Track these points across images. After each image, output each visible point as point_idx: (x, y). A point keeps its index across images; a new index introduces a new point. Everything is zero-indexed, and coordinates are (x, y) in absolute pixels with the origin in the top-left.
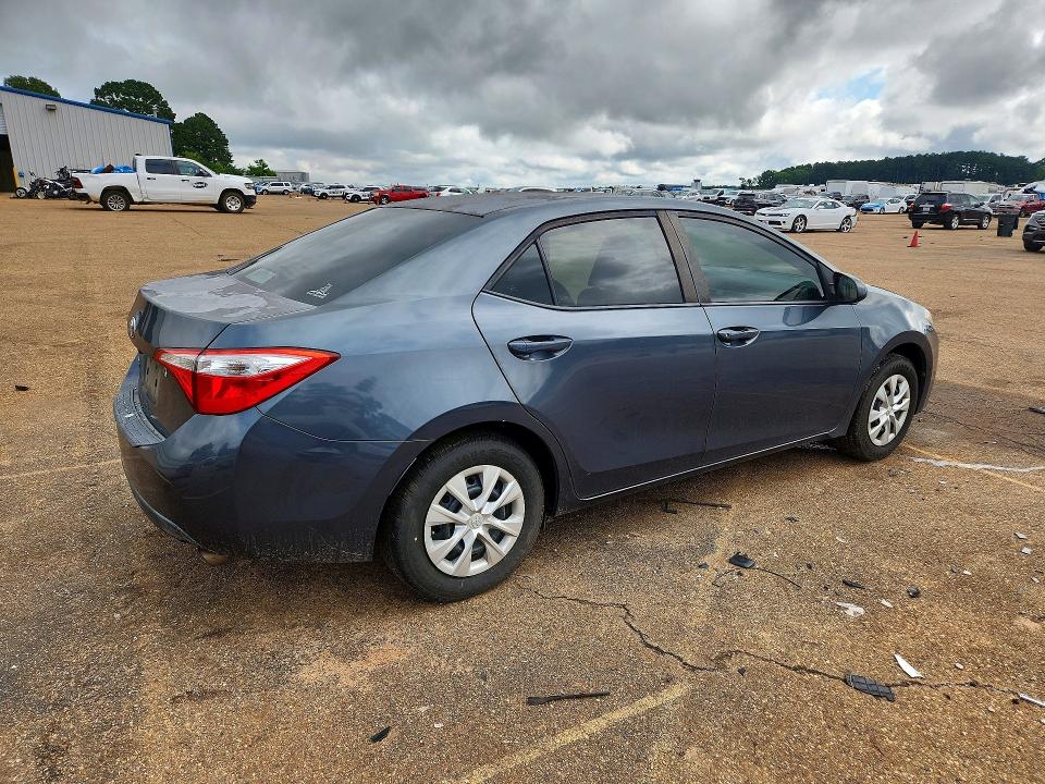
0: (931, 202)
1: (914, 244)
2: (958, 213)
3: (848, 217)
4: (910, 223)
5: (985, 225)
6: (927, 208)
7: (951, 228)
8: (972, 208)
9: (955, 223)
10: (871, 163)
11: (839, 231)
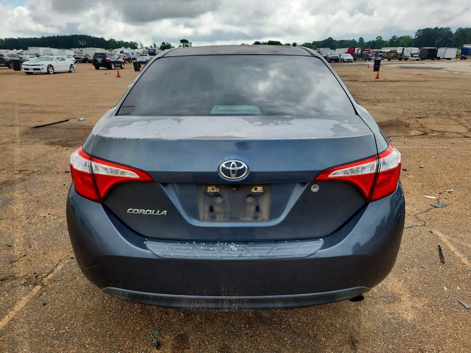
0: (101, 58)
1: (118, 76)
2: (113, 62)
3: (72, 65)
4: (93, 67)
5: (123, 67)
6: (100, 60)
7: (112, 69)
8: (116, 60)
9: (113, 67)
10: (36, 39)
11: (70, 72)
